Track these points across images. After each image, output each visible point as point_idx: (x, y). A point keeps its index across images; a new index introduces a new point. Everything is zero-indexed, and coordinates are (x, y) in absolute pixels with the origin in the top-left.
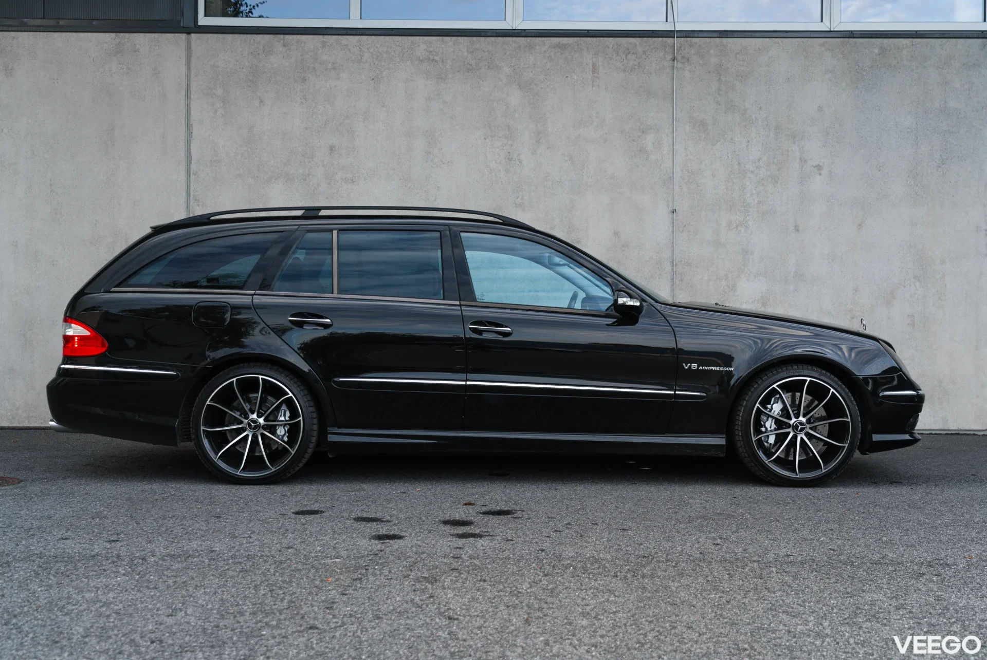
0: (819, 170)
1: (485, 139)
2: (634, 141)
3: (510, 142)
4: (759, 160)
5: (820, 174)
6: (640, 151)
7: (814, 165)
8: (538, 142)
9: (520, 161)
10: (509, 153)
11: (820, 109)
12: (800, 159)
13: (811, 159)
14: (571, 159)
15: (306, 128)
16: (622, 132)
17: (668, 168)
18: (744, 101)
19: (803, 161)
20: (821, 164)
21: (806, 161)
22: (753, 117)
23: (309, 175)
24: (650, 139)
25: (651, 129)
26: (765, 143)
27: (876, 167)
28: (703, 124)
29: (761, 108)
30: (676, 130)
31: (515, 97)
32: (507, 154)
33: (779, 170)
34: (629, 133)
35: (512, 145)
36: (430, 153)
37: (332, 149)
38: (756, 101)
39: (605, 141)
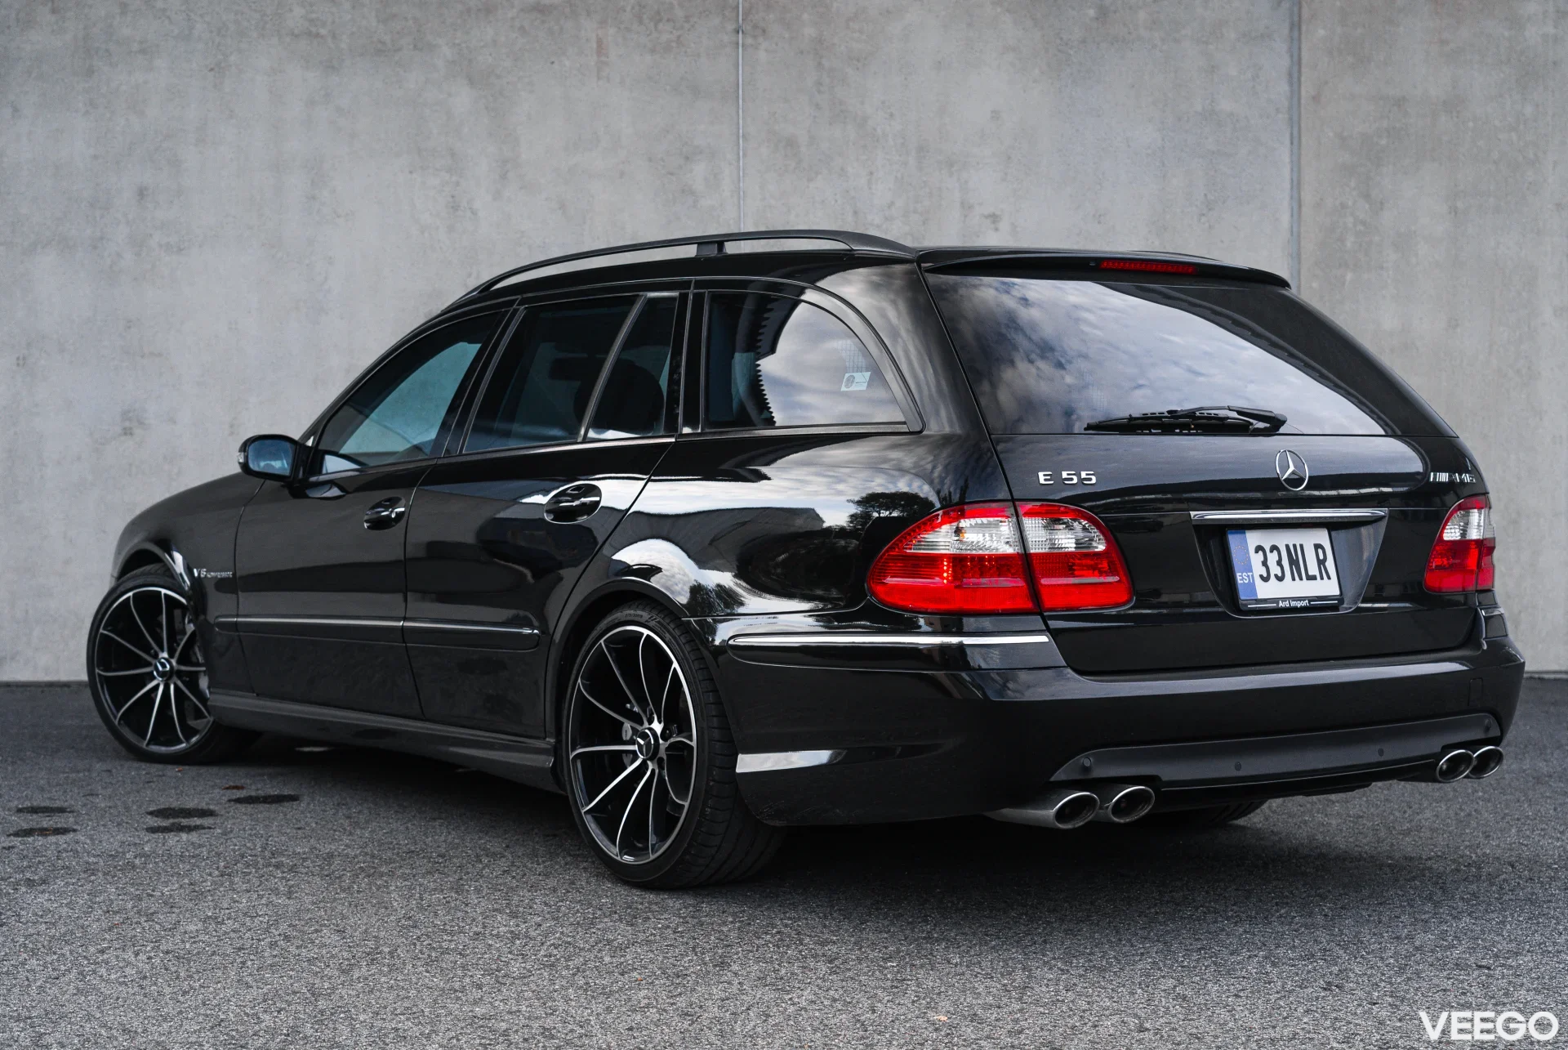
0: (994, 222)
1: (411, 172)
2: (672, 174)
3: (454, 179)
4: (889, 207)
5: (997, 230)
6: (683, 191)
7: (986, 213)
8: (504, 177)
9: (474, 213)
10: (453, 197)
11: (996, 115)
12: (962, 203)
13: (981, 204)
14: (562, 206)
15: (95, 157)
16: (650, 160)
17: (731, 222)
18: (862, 103)
19: (967, 207)
20: (998, 213)
21: (971, 207)
22: (879, 131)
23: (102, 238)
24: (699, 171)
25: (701, 153)
26: (899, 175)
27: (1094, 216)
28: (791, 143)
29: (892, 115)
30: (745, 155)
31: (463, 99)
32: (451, 200)
33: (924, 223)
34: (663, 161)
35: (458, 184)
36: (314, 198)
37: (142, 193)
38: (883, 102)
39: (622, 174)
